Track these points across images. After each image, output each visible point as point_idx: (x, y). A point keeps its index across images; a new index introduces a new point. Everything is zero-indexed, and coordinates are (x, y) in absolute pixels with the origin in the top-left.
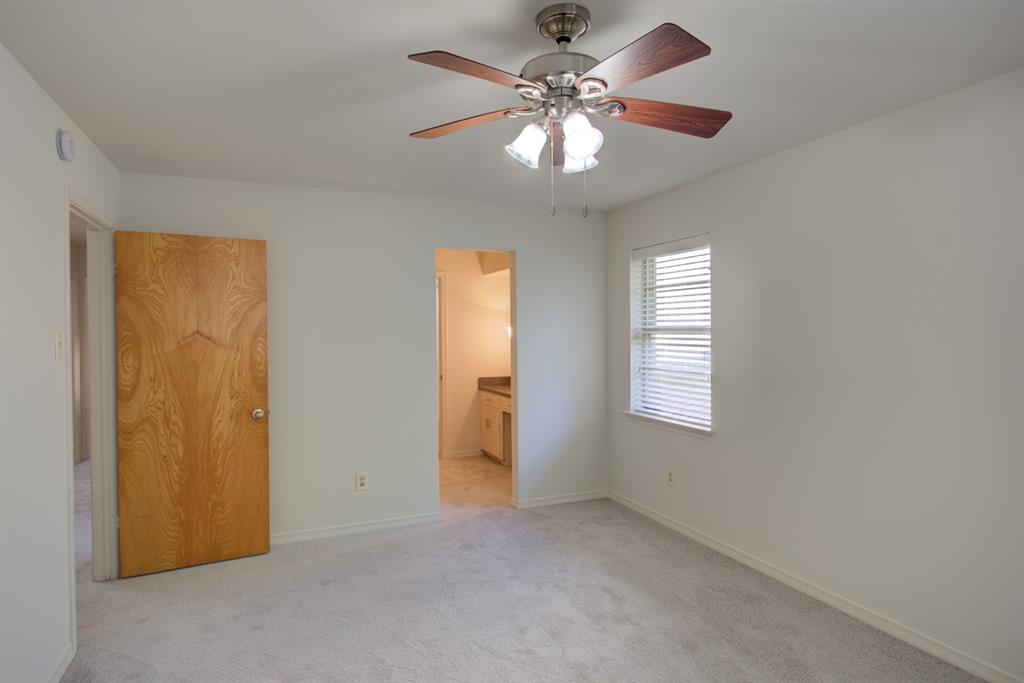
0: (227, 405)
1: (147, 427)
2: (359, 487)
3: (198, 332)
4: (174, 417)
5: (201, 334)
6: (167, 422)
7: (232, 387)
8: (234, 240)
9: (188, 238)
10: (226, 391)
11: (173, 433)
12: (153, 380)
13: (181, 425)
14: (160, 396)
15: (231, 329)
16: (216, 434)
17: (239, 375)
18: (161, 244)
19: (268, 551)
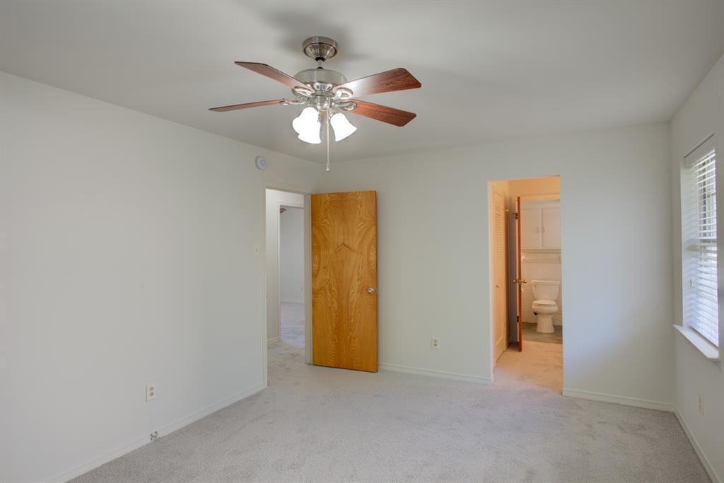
0: (356, 285)
1: (323, 291)
2: (434, 347)
3: (344, 244)
4: (333, 288)
5: (345, 245)
6: (331, 290)
7: (358, 274)
8: (359, 192)
9: (339, 194)
10: (356, 277)
11: (333, 296)
12: (325, 268)
13: (336, 292)
14: (328, 277)
15: (358, 242)
16: (351, 300)
17: (362, 268)
18: (328, 199)
19: (377, 371)
